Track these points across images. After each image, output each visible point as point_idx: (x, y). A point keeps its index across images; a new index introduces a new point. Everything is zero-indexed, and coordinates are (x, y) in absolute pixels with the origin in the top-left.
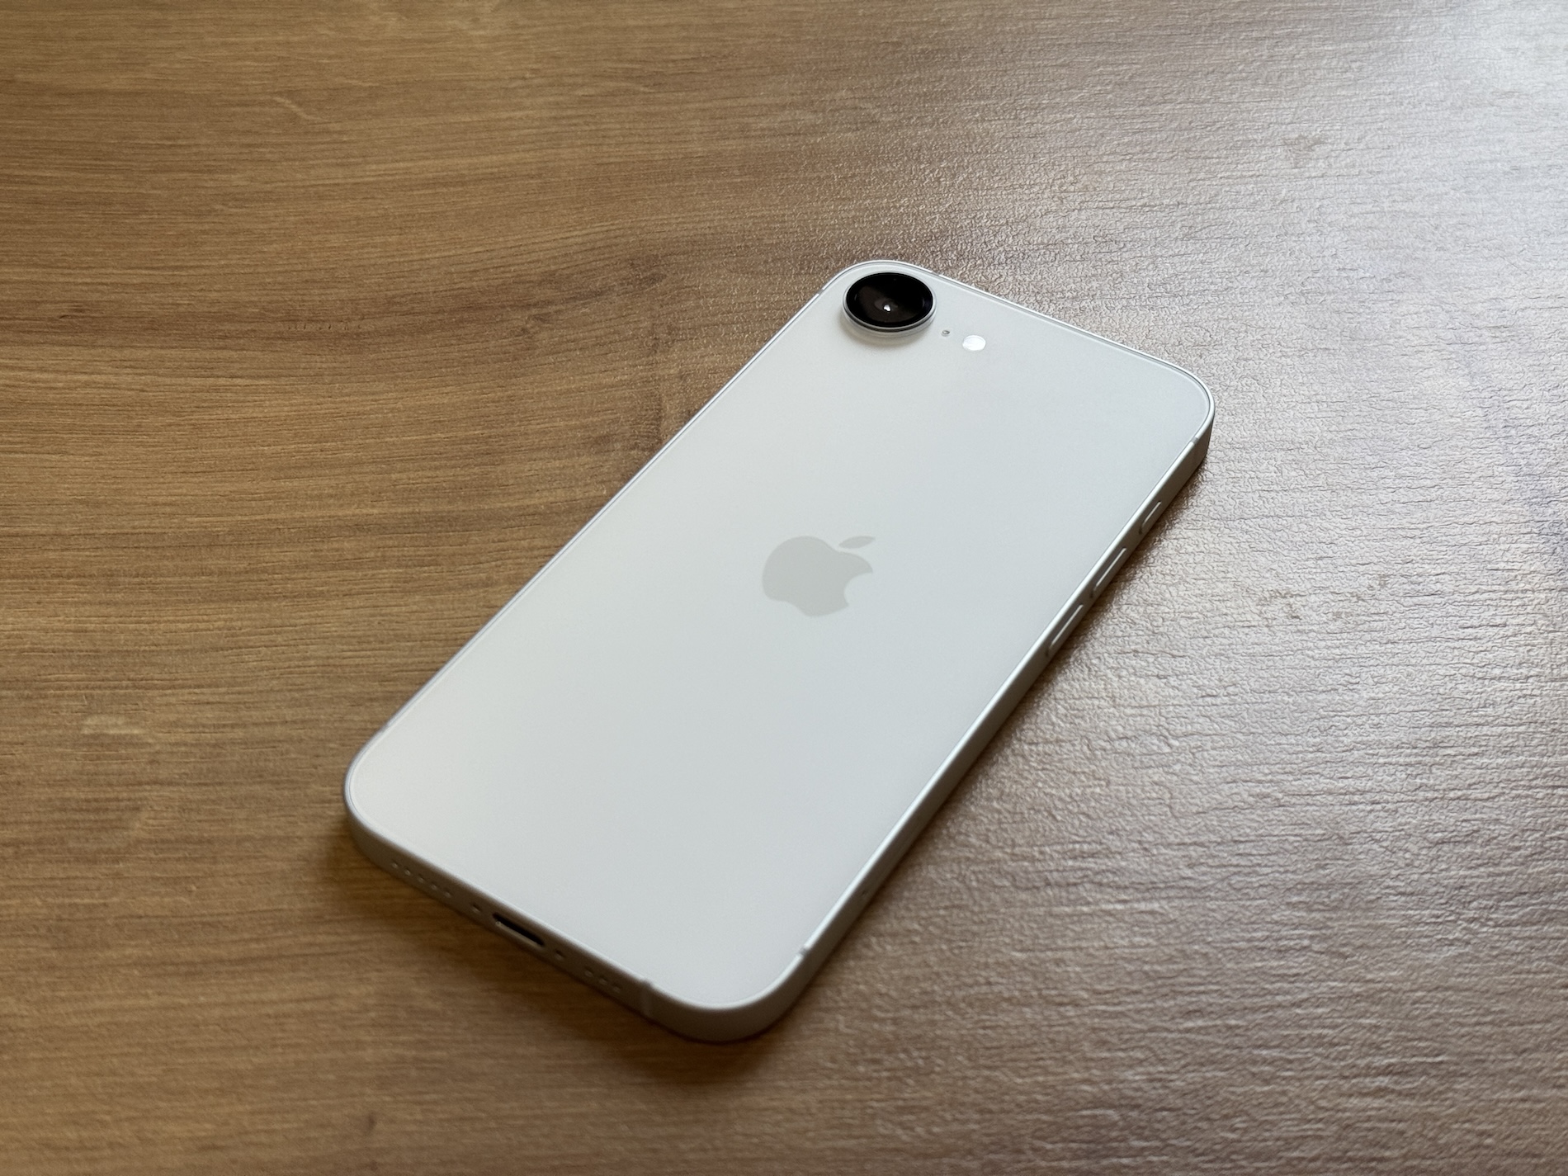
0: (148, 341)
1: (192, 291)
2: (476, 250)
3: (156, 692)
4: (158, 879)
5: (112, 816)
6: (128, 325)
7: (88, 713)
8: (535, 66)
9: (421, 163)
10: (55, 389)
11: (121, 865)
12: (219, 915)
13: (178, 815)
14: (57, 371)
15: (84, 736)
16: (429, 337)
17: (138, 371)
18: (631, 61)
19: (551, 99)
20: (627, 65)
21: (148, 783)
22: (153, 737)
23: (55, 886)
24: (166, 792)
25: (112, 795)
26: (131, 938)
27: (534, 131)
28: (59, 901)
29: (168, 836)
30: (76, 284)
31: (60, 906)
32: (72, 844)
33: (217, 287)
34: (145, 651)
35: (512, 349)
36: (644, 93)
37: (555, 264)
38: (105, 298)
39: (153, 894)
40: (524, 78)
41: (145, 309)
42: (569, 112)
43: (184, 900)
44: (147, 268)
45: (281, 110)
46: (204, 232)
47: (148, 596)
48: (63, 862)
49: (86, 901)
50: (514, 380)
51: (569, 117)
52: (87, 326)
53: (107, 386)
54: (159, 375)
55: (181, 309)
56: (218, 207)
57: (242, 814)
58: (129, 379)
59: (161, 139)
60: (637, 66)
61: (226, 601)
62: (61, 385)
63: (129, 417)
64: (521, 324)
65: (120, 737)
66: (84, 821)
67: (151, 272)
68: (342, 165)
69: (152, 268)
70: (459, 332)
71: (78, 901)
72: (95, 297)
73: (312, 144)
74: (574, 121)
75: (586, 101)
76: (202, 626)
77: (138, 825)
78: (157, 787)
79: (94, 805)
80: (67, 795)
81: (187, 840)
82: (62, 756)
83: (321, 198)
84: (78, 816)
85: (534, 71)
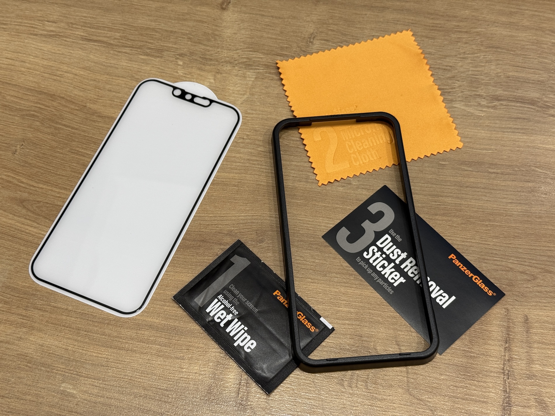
3: (83, 378)
7: (63, 382)
15: (61, 390)
22: (79, 395)
34: (82, 361)
37: (234, 227)
42: (254, 158)
47: (87, 340)
61: (108, 347)
65: (70, 393)
76: (100, 356)
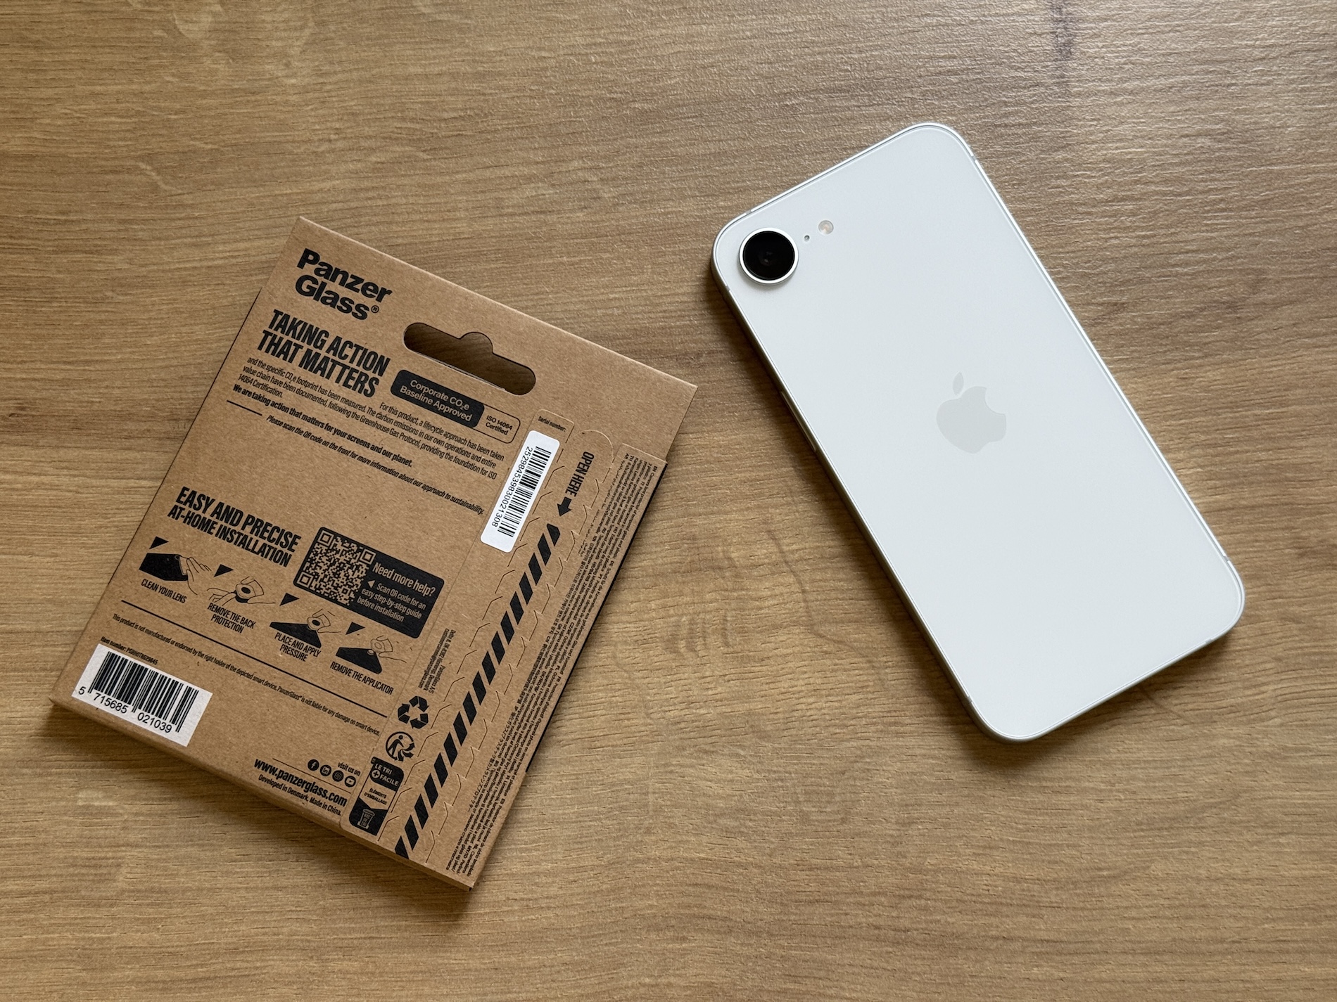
0: (75, 441)
1: (99, 387)
4: (138, 919)
5: (104, 871)
6: (59, 423)
8: (337, 125)
9: (256, 243)
10: (17, 490)
11: (115, 909)
12: (177, 946)
13: (144, 871)
14: (15, 473)
15: (80, 807)
17: (72, 472)
18: (412, 120)
19: (351, 166)
20: (409, 125)
21: (123, 846)
22: (123, 808)
23: (77, 924)
24: (135, 852)
25: (103, 855)
26: (127, 963)
28: (82, 935)
29: (140, 887)
30: (16, 380)
31: (83, 939)
32: (83, 893)
33: (118, 383)
36: (425, 160)
38: (38, 395)
39: (137, 931)
40: (330, 141)
41: (69, 407)
43: (156, 936)
44: (65, 363)
45: (144, 179)
46: (101, 322)
48: (80, 906)
49: (98, 935)
51: (367, 190)
52: (29, 425)
53: (52, 487)
54: (88, 477)
55: (95, 407)
56: (109, 294)
57: (183, 871)
58: (66, 479)
59: (57, 214)
60: (418, 126)
62: (19, 486)
63: (72, 519)
65: (101, 808)
66: (88, 875)
67: (68, 367)
68: (195, 245)
69: (69, 363)
71: (94, 935)
72: (31, 394)
73: (173, 220)
74: (371, 194)
75: (379, 170)
77: (121, 878)
78: (129, 848)
79: (94, 862)
80: (76, 854)
81: (152, 890)
82: (68, 823)
83: (185, 283)
84: (84, 871)
85: (338, 131)
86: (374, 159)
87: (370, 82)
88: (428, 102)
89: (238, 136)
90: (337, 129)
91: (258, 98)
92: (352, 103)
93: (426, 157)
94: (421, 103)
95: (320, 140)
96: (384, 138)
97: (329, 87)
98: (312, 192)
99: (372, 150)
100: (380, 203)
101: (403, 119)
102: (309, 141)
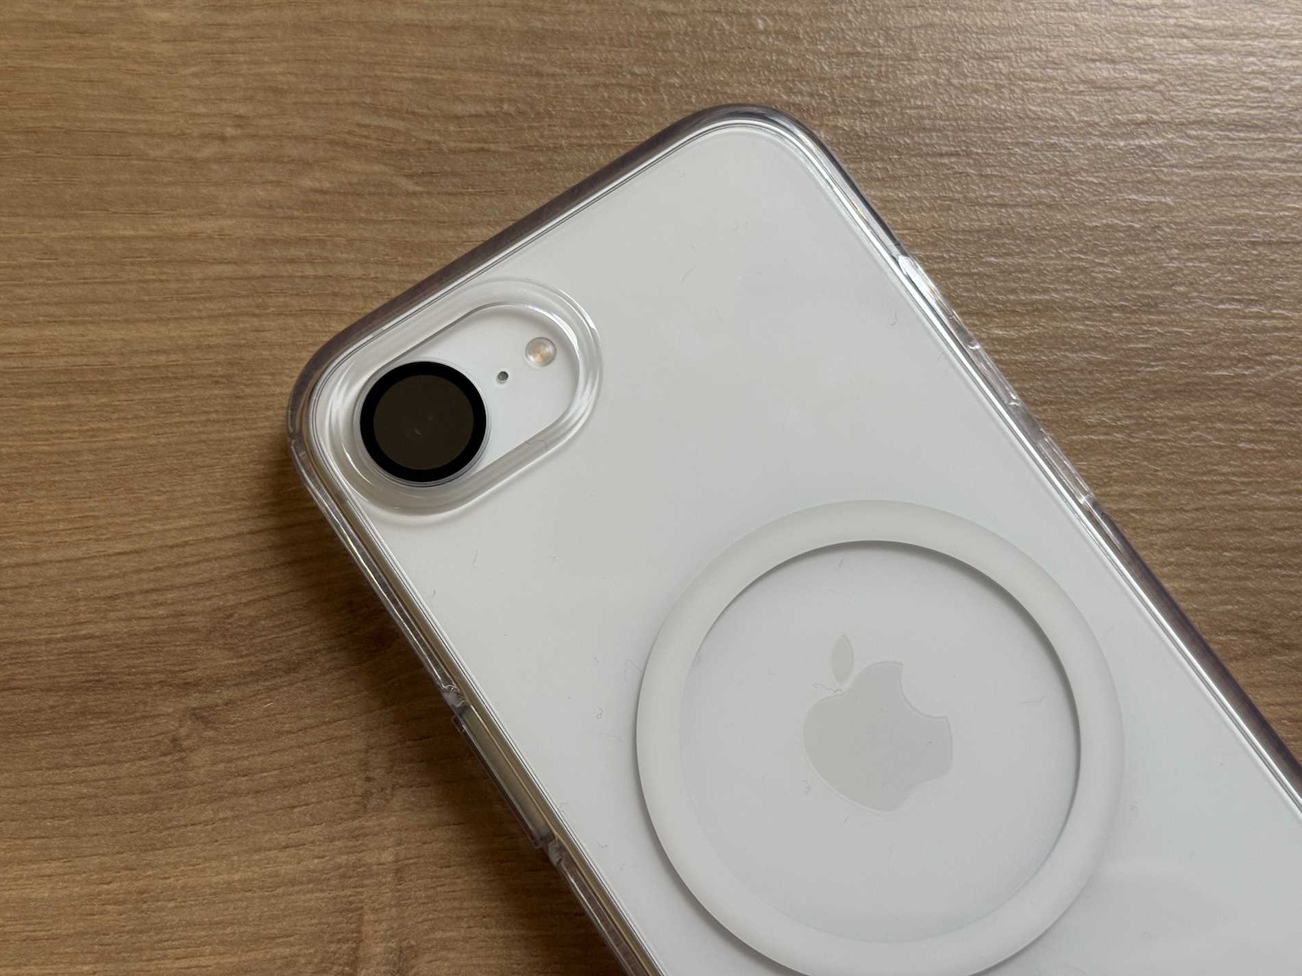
2: (121, 546)
8: (242, 110)
9: (49, 332)
16: (33, 744)
18: (392, 112)
19: (261, 193)
20: (386, 122)
27: (228, 270)
35: (152, 782)
40: (223, 139)
50: (149, 857)
51: (287, 242)
60: (401, 126)
64: (172, 725)
70: (78, 738)
74: (293, 252)
75: (315, 205)
85: (241, 121)
86: (306, 182)
87: (317, 30)
88: (426, 80)
89: (41, 114)
90: (240, 117)
91: (91, 42)
92: (275, 69)
93: (411, 186)
94: (412, 80)
95: (204, 136)
96: (332, 143)
97: (233, 34)
98: (176, 238)
99: (306, 165)
100: (309, 271)
101: (375, 110)
102: (182, 136)
